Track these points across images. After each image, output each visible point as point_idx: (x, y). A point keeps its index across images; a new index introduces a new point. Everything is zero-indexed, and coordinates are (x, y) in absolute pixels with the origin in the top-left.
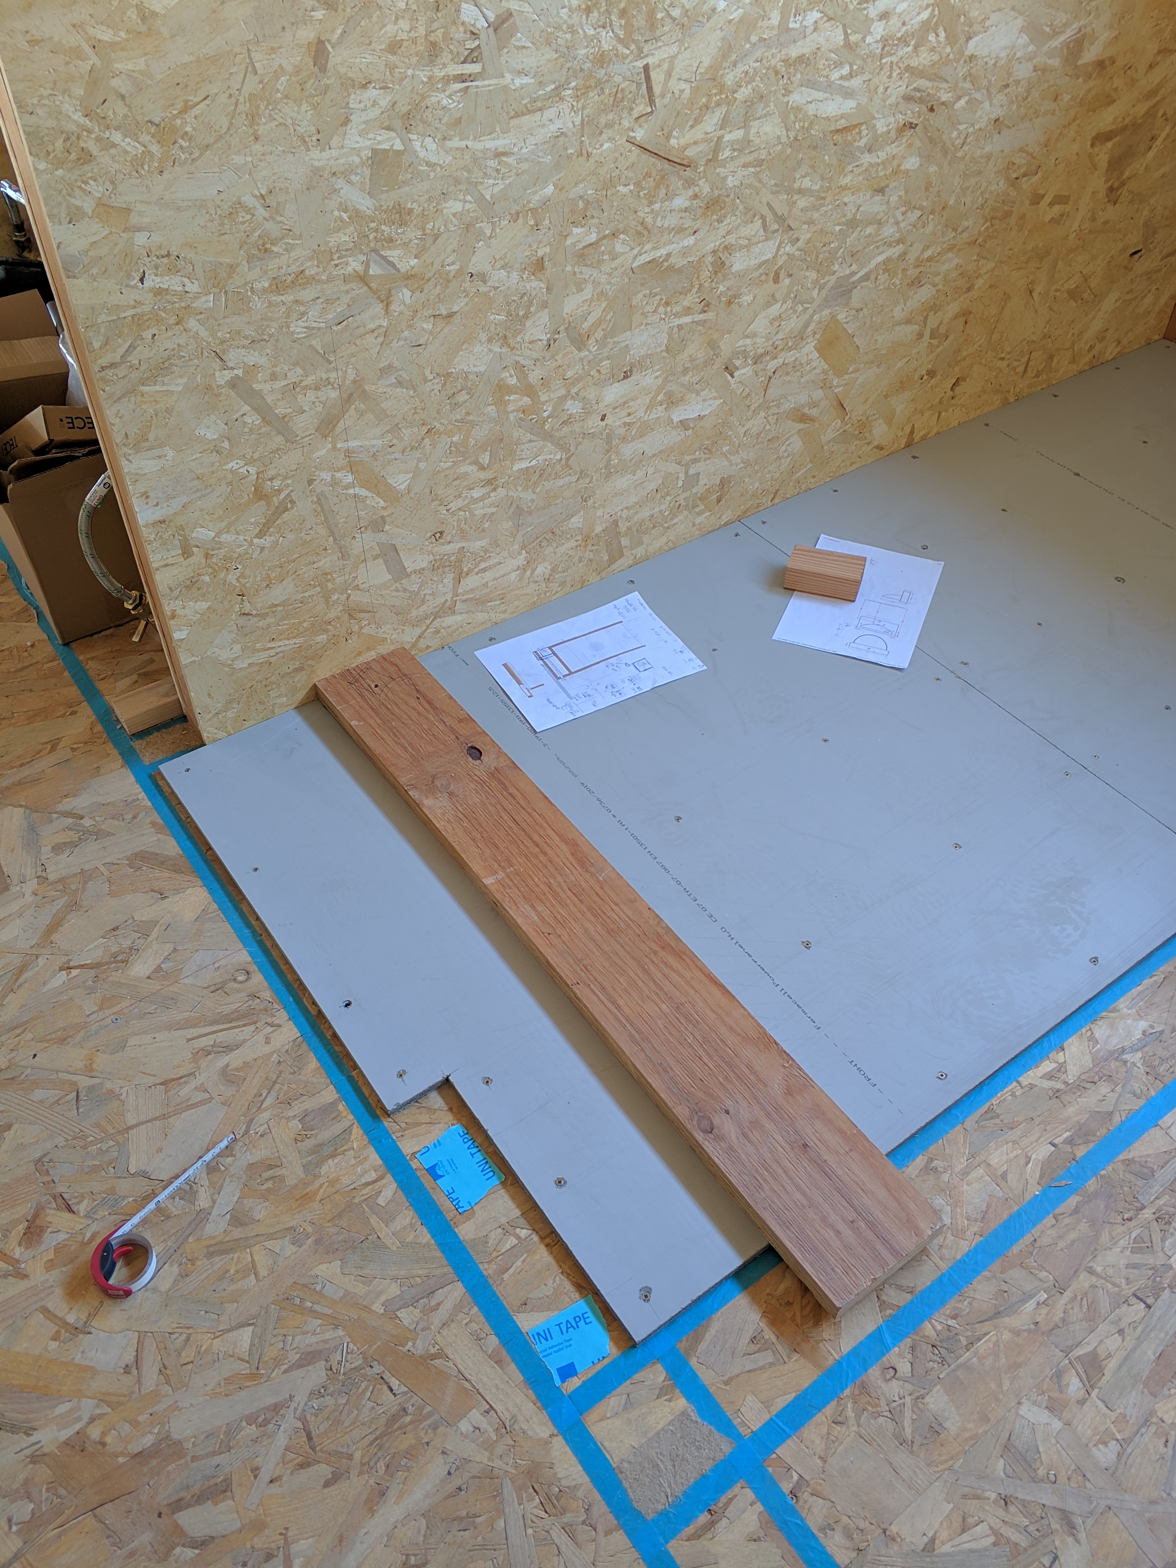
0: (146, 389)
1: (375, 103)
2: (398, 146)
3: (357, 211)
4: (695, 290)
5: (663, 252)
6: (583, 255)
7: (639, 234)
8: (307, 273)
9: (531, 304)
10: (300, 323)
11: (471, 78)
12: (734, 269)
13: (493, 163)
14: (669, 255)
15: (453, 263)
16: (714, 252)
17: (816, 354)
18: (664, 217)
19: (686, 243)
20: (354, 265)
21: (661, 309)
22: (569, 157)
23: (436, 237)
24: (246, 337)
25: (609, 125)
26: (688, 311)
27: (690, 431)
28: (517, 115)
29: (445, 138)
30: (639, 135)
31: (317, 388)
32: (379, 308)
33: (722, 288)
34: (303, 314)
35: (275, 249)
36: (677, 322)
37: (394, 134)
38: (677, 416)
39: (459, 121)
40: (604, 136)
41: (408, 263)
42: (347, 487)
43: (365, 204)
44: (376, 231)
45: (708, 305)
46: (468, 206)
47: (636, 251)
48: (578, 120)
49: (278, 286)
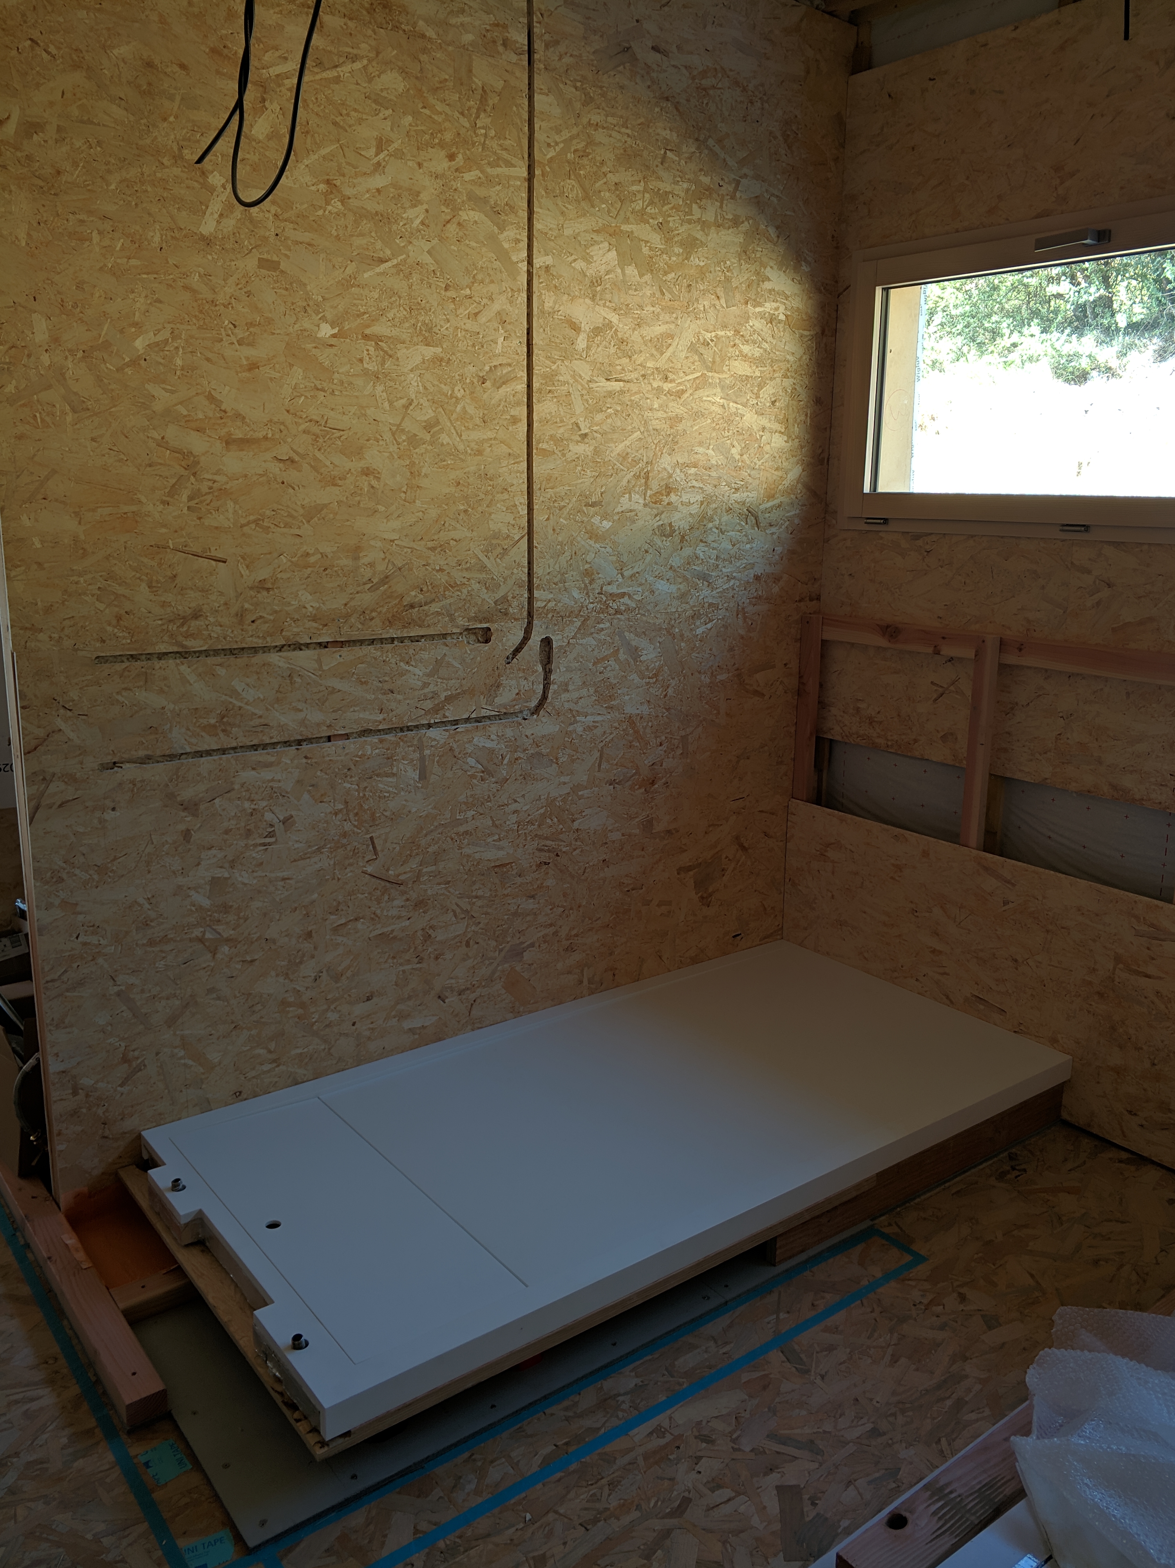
0: (68, 994)
1: (214, 856)
2: (226, 875)
3: (201, 906)
4: (412, 950)
5: (390, 929)
6: (336, 930)
7: (372, 919)
8: (169, 936)
9: (304, 955)
10: (162, 962)
11: (269, 844)
12: (437, 939)
13: (282, 883)
14: (393, 931)
15: (255, 933)
16: (423, 929)
17: (504, 991)
18: (388, 911)
19: (403, 924)
20: (197, 932)
21: (390, 961)
22: (327, 880)
23: (246, 920)
24: (129, 969)
25: (350, 865)
26: (408, 962)
27: (417, 1036)
28: (295, 861)
29: (253, 872)
30: (369, 869)
31: (168, 999)
32: (209, 956)
33: (430, 950)
34: (164, 958)
35: (152, 924)
36: (401, 968)
37: (224, 870)
38: (407, 1025)
39: (262, 864)
40: (348, 870)
41: (227, 933)
42: (181, 1058)
43: (206, 903)
44: (211, 916)
45: (422, 959)
46: (265, 904)
47: (371, 928)
48: (332, 863)
49: (151, 943)
